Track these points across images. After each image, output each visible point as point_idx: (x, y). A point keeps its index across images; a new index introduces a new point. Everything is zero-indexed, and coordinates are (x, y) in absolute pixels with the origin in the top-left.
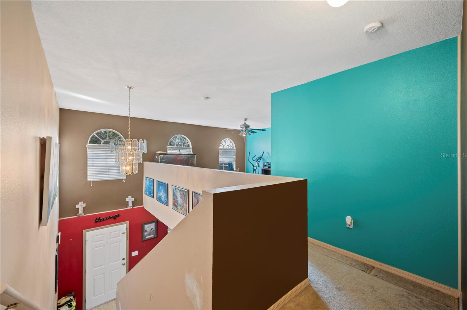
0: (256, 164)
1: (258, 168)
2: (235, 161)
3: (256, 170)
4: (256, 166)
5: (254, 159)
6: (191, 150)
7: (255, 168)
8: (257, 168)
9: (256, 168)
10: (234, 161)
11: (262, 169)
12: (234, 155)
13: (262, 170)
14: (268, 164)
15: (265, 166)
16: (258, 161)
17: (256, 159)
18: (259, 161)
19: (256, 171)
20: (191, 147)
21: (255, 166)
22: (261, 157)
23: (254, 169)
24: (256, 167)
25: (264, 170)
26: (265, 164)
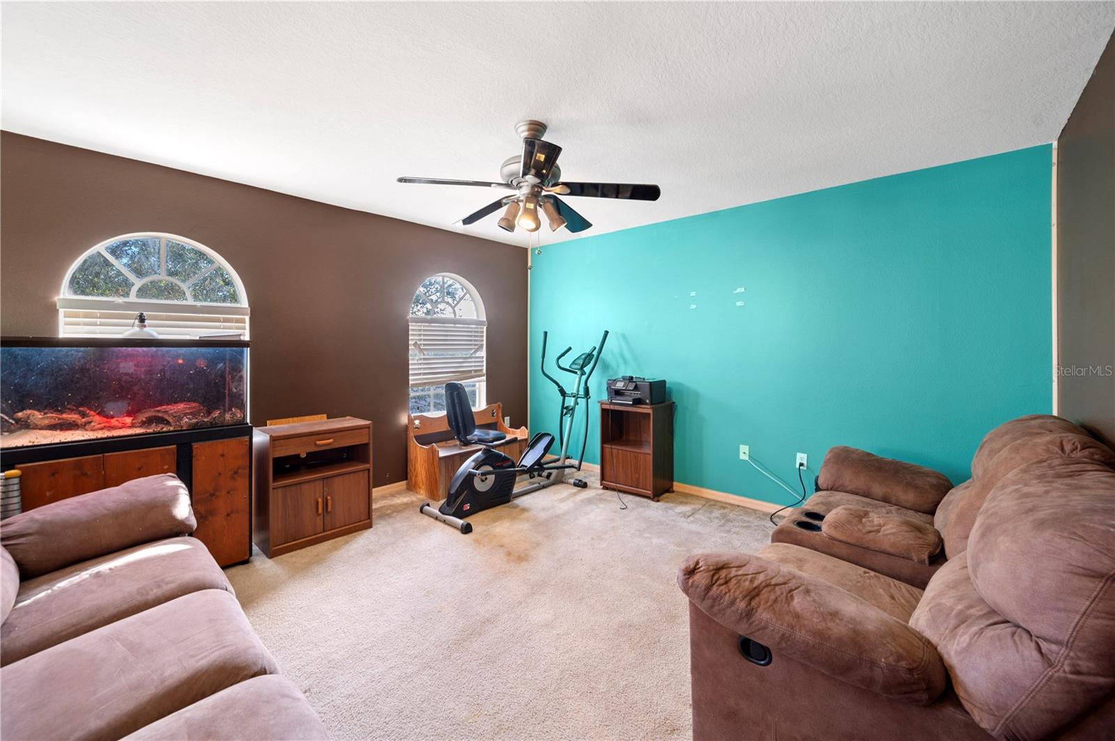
0: (571, 383)
1: (582, 402)
2: (484, 371)
3: (573, 409)
4: (575, 391)
5: (566, 362)
6: (247, 318)
7: (570, 402)
8: (576, 403)
9: (573, 399)
10: (481, 370)
11: (607, 407)
12: (482, 345)
13: (604, 412)
14: (631, 386)
15: (618, 393)
16: (583, 373)
17: (574, 363)
18: (587, 369)
19: (572, 415)
20: (244, 302)
21: (568, 391)
22: (595, 353)
23: (563, 408)
24: (576, 396)
25: (613, 411)
26: (620, 385)
